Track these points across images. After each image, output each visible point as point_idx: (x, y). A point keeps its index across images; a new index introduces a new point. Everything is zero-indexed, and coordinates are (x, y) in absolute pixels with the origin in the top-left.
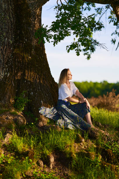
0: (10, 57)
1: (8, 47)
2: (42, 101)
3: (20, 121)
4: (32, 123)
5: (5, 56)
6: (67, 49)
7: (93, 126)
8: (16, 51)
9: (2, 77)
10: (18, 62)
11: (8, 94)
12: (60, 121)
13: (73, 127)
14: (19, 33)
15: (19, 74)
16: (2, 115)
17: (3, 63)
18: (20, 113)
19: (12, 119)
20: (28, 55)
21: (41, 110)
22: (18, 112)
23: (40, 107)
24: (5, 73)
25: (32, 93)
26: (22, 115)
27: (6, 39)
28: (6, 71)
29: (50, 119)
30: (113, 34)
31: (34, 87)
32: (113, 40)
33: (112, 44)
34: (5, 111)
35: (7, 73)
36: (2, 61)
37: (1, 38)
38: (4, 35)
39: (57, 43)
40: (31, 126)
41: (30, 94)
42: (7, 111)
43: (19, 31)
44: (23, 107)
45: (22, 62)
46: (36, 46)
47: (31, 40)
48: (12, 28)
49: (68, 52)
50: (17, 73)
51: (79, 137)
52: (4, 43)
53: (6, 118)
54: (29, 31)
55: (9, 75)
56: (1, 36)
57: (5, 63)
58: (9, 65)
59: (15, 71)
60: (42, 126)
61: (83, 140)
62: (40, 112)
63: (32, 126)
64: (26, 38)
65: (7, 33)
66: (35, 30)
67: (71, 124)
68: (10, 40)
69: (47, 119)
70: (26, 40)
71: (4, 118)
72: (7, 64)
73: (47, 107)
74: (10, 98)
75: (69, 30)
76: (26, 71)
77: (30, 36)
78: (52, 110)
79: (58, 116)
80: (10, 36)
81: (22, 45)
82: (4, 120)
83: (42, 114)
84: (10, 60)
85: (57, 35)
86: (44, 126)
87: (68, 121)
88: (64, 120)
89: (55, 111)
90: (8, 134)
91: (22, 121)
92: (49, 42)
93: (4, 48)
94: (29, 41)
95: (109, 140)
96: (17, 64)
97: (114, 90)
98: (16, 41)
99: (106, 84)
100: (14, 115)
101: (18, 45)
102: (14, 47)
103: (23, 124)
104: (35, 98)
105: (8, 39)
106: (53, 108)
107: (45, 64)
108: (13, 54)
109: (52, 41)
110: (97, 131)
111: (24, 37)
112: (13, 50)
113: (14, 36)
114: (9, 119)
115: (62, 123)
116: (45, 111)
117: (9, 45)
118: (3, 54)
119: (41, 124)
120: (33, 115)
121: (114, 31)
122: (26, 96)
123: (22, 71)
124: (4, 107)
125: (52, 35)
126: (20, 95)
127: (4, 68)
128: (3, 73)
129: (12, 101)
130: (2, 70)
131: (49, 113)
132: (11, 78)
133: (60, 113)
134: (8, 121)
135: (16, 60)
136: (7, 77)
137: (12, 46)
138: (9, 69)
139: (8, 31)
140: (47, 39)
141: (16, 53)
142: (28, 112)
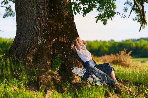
0: (46, 26)
1: (45, 18)
2: (74, 63)
3: (57, 79)
4: (67, 81)
5: (42, 25)
6: (95, 19)
7: (117, 83)
8: (51, 21)
9: (40, 43)
10: (53, 30)
11: (46, 57)
12: (90, 79)
13: (101, 83)
14: (53, 6)
15: (54, 40)
16: (42, 74)
17: (41, 31)
18: (56, 73)
19: (50, 78)
20: (61, 24)
21: (74, 70)
22: (55, 72)
23: (72, 67)
24: (42, 39)
25: (65, 55)
26: (58, 75)
27: (43, 11)
28: (43, 38)
29: (81, 77)
30: (125, 4)
31: (67, 51)
32: (125, 9)
33: (124, 12)
34: (44, 71)
35: (44, 39)
36: (40, 29)
37: (39, 10)
38: (41, 7)
39: (86, 14)
40: (65, 83)
41: (63, 57)
42: (46, 71)
43: (53, 4)
44: (59, 68)
45: (56, 30)
46: (67, 16)
47: (63, 12)
48: (47, 2)
49: (97, 22)
50: (52, 39)
51: (107, 93)
52: (41, 15)
53: (45, 77)
54: (62, 4)
55: (45, 41)
56: (39, 8)
57: (42, 31)
58: (45, 32)
59: (50, 38)
60: (75, 83)
61: (111, 95)
62: (72, 71)
63: (67, 84)
64: (59, 10)
65: (43, 6)
66: (66, 3)
67: (99, 81)
68: (46, 12)
69: (79, 77)
70: (59, 11)
71: (44, 77)
72: (43, 31)
73: (78, 67)
74: (47, 60)
75: (96, 3)
76: (60, 38)
77: (62, 8)
78: (83, 70)
79: (87, 75)
80: (46, 8)
81: (56, 16)
82: (44, 79)
83: (75, 73)
84: (46, 28)
85: (86, 8)
86: (77, 83)
87: (97, 78)
88: (93, 78)
89: (85, 71)
90: (48, 91)
91: (59, 79)
92: (79, 13)
93: (41, 18)
94: (61, 13)
95: (131, 94)
96: (52, 31)
97: (126, 49)
98: (50, 13)
99: (113, 42)
100: (51, 74)
101: (52, 16)
102: (50, 18)
103: (60, 82)
104: (68, 60)
105: (44, 11)
106: (83, 68)
107: (74, 31)
108: (48, 24)
109: (82, 13)
110: (121, 87)
111: (57, 9)
112: (48, 20)
113: (49, 9)
114: (48, 78)
115: (92, 80)
116: (77, 70)
117: (45, 16)
118: (40, 24)
119: (74, 81)
120: (67, 74)
121: (126, 2)
122: (60, 58)
123: (56, 38)
124: (43, 68)
125: (81, 7)
126: (56, 58)
127: (41, 35)
128: (41, 39)
129: (49, 62)
130: (40, 37)
131: (80, 72)
132: (47, 44)
133: (89, 72)
134: (47, 80)
135: (51, 28)
136: (44, 42)
137: (48, 17)
138: (45, 36)
139: (44, 4)
140: (77, 11)
141: (51, 22)
142: (62, 72)
